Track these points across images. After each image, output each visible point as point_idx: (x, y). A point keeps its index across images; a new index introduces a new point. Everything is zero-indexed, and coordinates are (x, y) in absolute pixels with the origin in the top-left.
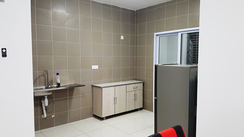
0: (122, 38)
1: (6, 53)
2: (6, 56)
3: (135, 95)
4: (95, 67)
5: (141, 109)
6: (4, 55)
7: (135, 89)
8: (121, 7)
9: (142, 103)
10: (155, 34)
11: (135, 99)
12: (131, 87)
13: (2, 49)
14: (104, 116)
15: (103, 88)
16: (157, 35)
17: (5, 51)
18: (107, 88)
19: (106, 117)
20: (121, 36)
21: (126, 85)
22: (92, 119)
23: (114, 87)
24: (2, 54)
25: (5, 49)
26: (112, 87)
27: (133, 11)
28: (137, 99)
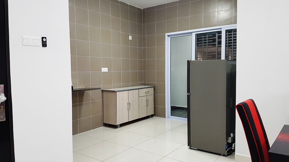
0: (130, 38)
1: (46, 43)
2: (46, 46)
3: (147, 100)
4: (105, 70)
5: (152, 116)
6: (44, 44)
7: (147, 94)
8: (129, 4)
9: (153, 109)
10: (167, 34)
11: (147, 105)
12: (143, 92)
13: (43, 38)
14: (118, 123)
15: (117, 93)
16: (168, 36)
17: (45, 41)
18: (121, 92)
19: (120, 124)
20: (130, 36)
21: (139, 89)
22: (103, 128)
23: (127, 91)
24: (42, 43)
25: (46, 38)
26: (126, 92)
27: (140, 10)
28: (149, 105)
